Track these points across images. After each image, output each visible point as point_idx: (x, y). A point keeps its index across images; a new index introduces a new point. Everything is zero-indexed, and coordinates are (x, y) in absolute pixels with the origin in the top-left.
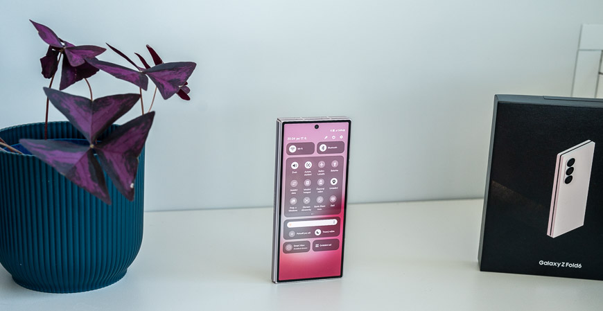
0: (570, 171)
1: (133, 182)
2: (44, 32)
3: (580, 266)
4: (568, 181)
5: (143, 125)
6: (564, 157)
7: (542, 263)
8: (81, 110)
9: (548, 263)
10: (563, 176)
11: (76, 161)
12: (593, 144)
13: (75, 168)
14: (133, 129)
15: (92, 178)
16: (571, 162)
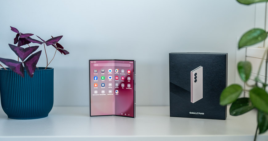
0: (196, 78)
1: (34, 72)
2: (13, 29)
3: (203, 114)
4: (195, 81)
5: (38, 55)
6: (193, 73)
7: (190, 113)
8: (20, 51)
9: (193, 113)
10: (194, 80)
11: (16, 66)
12: (202, 67)
13: (15, 68)
14: (35, 56)
15: (20, 71)
16: (196, 74)
